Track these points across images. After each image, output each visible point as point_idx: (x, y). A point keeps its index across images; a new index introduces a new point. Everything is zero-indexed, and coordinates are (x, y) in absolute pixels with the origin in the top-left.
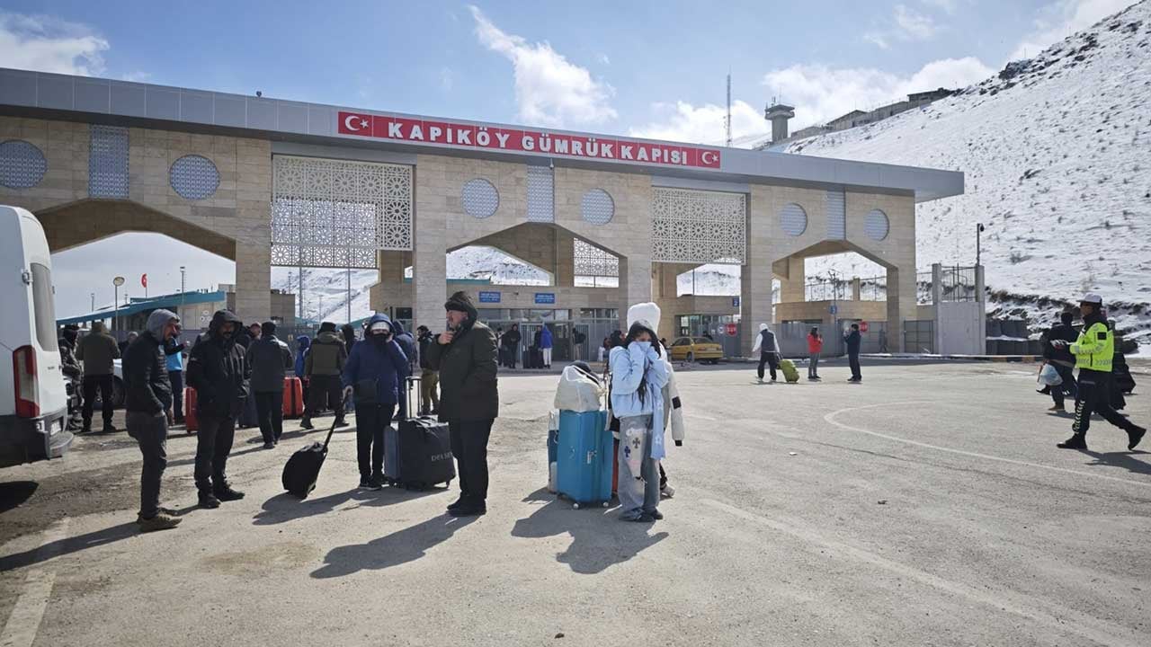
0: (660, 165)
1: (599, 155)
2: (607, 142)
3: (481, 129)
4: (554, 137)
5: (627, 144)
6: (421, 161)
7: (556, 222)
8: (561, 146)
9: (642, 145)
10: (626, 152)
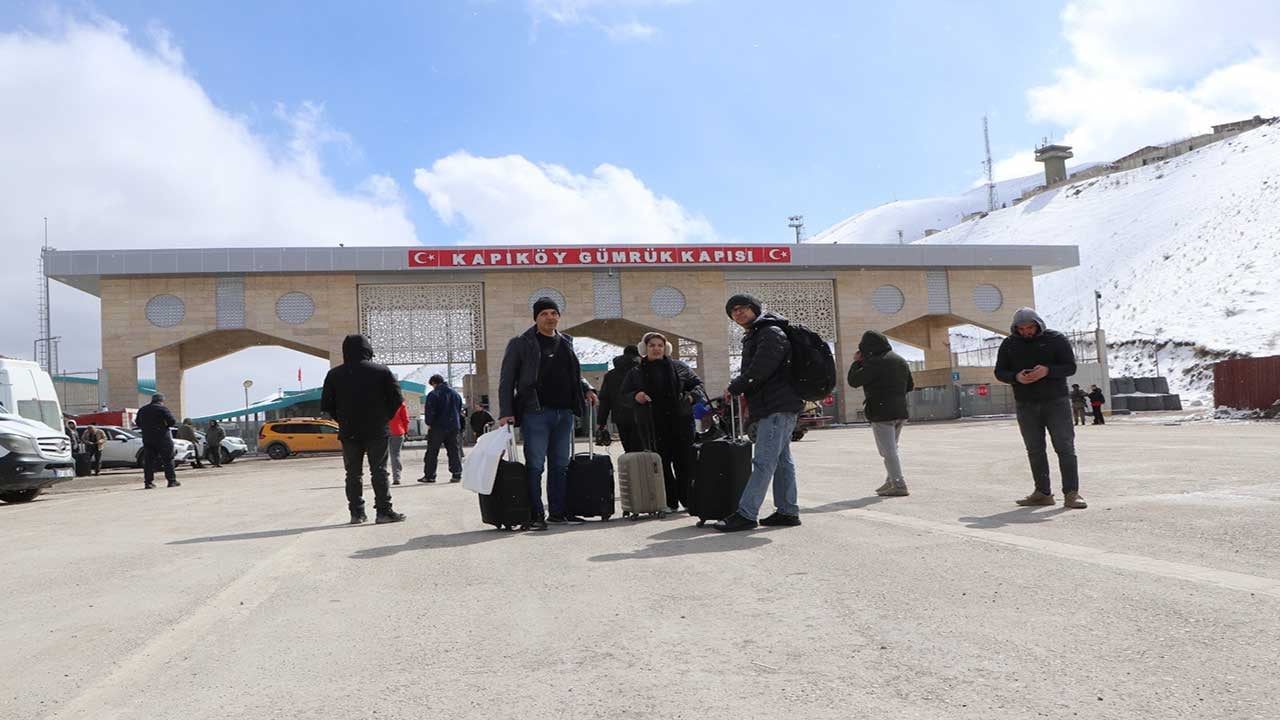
1: (658, 261)
2: (666, 250)
3: (538, 250)
8: (619, 257)
9: (703, 249)
10: (686, 256)
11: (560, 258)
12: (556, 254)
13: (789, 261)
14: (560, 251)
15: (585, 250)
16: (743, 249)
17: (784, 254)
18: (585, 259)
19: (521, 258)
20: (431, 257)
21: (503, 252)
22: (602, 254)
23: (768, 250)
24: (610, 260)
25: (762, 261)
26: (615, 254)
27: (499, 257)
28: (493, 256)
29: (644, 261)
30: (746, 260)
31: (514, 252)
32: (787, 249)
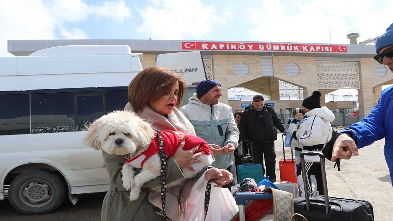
0: (320, 52)
1: (293, 50)
2: (296, 45)
3: (241, 44)
4: (272, 45)
5: (305, 45)
6: (215, 57)
7: (275, 76)
8: (276, 48)
9: (311, 45)
10: (304, 48)
11: (250, 47)
12: (249, 46)
13: (346, 52)
14: (251, 44)
15: (261, 44)
16: (327, 46)
17: (344, 49)
18: (262, 48)
19: (233, 47)
20: (192, 45)
21: (225, 44)
22: (269, 46)
23: (338, 46)
24: (272, 49)
25: (335, 52)
26: (274, 46)
27: (223, 46)
28: (220, 45)
29: (287, 50)
30: (329, 51)
31: (230, 44)
32: (345, 47)
